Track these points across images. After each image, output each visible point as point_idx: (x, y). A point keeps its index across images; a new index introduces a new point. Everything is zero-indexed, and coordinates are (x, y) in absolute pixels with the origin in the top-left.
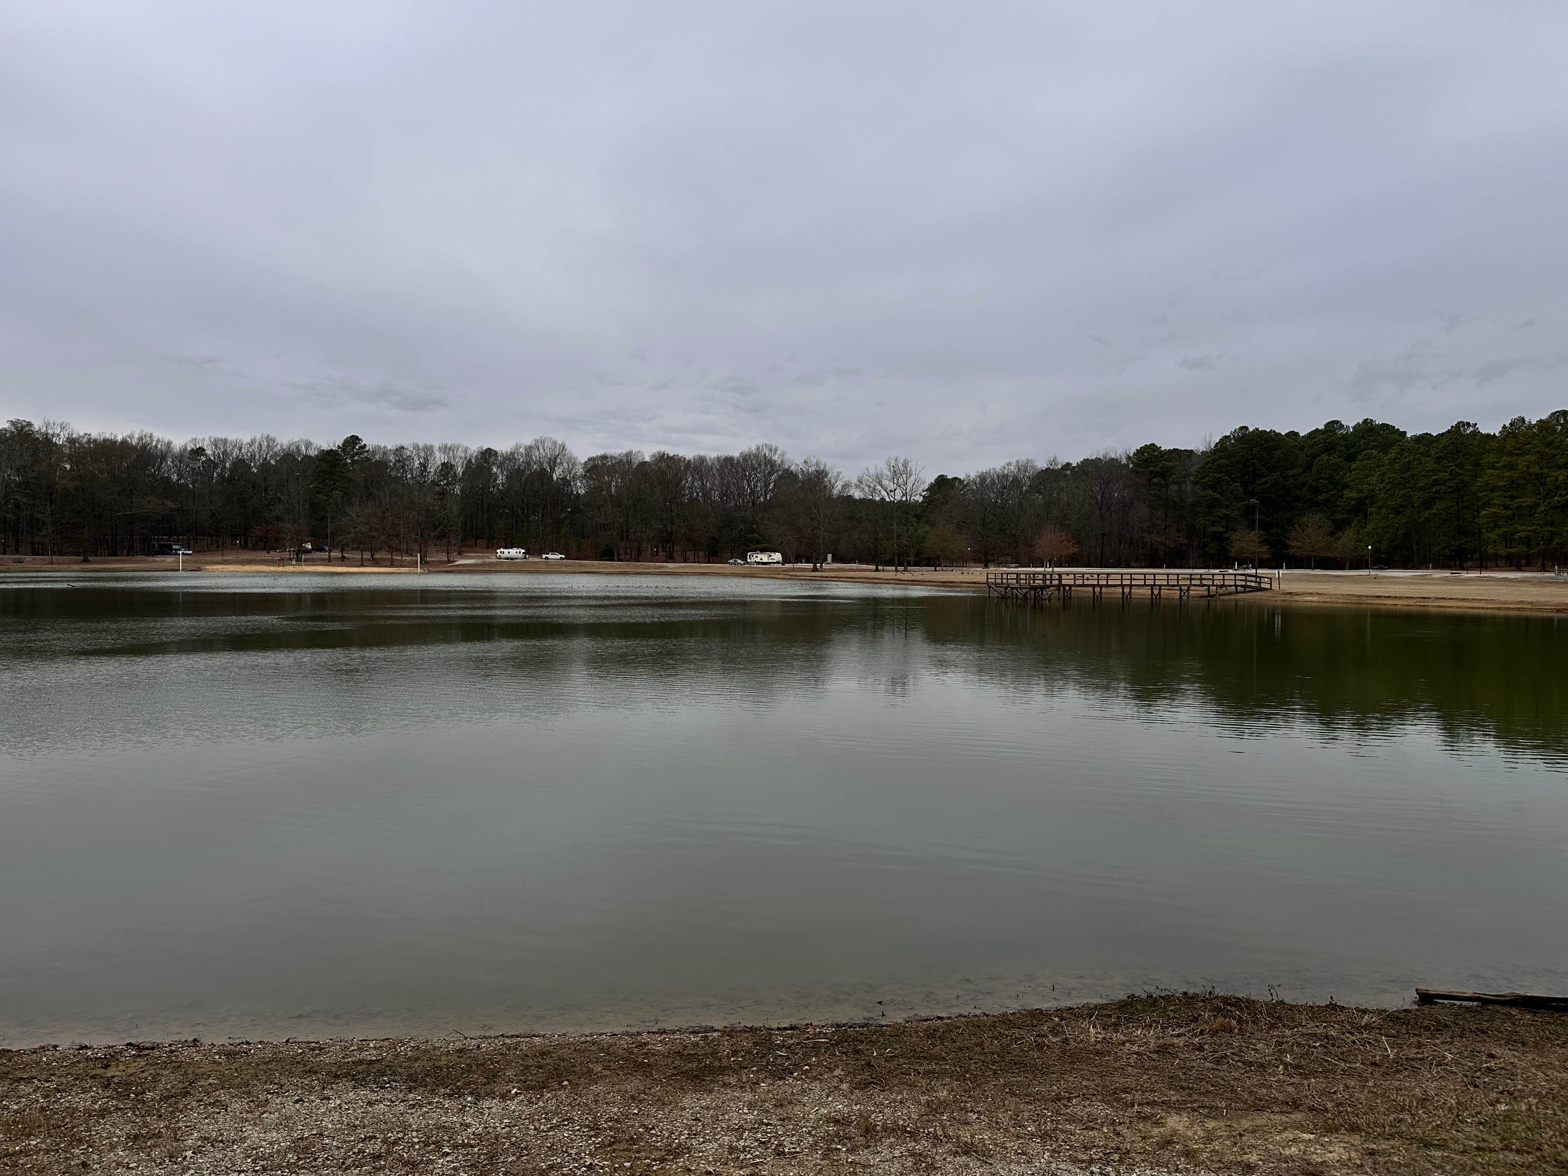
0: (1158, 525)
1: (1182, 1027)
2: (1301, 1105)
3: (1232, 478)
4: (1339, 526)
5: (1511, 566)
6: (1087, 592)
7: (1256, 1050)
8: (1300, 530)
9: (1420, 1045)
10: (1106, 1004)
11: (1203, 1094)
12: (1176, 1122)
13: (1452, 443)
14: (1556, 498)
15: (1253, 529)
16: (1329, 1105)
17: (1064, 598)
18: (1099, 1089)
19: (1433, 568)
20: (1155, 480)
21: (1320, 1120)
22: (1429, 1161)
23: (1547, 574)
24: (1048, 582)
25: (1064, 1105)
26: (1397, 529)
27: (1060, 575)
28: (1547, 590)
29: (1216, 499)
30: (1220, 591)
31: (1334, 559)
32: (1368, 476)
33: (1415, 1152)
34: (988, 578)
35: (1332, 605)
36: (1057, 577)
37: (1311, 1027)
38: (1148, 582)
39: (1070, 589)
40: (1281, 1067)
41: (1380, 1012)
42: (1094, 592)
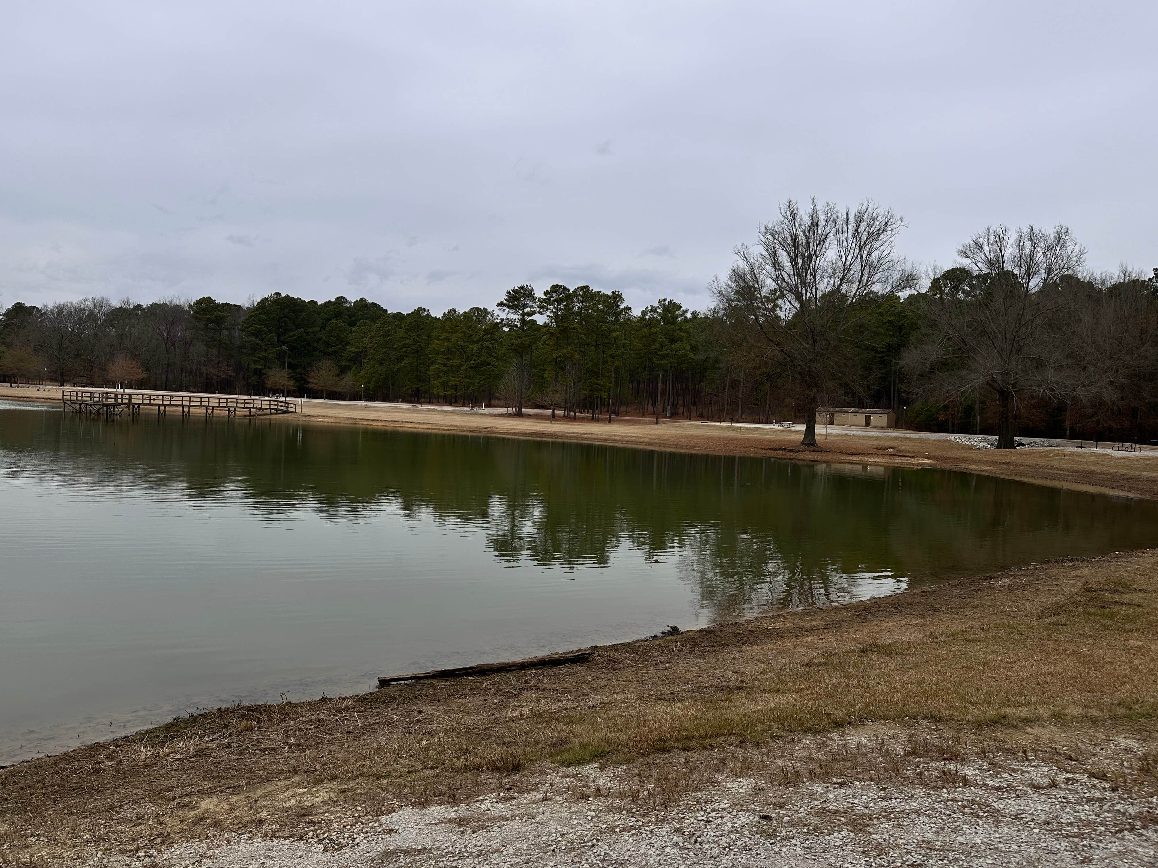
0: (212, 360)
1: (215, 734)
2: (299, 771)
3: (269, 330)
4: (343, 371)
5: (446, 402)
6: (153, 410)
7: (269, 739)
8: (317, 371)
9: (378, 714)
10: (155, 728)
11: (230, 778)
12: (207, 804)
13: (415, 321)
14: (472, 362)
15: (284, 368)
16: (318, 766)
17: (133, 414)
18: (147, 793)
19: (401, 402)
20: (211, 325)
21: (311, 778)
22: (380, 787)
23: (466, 409)
24: (119, 401)
25: (116, 812)
26: (380, 375)
27: (130, 395)
28: (465, 418)
29: (257, 344)
30: (259, 412)
31: (340, 393)
32: (363, 337)
33: (372, 784)
34: (63, 396)
35: (337, 425)
36: (128, 397)
37: (309, 716)
38: (203, 404)
39: (139, 407)
40: (287, 747)
41: (354, 697)
42: (159, 410)
